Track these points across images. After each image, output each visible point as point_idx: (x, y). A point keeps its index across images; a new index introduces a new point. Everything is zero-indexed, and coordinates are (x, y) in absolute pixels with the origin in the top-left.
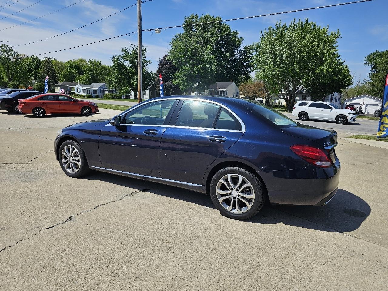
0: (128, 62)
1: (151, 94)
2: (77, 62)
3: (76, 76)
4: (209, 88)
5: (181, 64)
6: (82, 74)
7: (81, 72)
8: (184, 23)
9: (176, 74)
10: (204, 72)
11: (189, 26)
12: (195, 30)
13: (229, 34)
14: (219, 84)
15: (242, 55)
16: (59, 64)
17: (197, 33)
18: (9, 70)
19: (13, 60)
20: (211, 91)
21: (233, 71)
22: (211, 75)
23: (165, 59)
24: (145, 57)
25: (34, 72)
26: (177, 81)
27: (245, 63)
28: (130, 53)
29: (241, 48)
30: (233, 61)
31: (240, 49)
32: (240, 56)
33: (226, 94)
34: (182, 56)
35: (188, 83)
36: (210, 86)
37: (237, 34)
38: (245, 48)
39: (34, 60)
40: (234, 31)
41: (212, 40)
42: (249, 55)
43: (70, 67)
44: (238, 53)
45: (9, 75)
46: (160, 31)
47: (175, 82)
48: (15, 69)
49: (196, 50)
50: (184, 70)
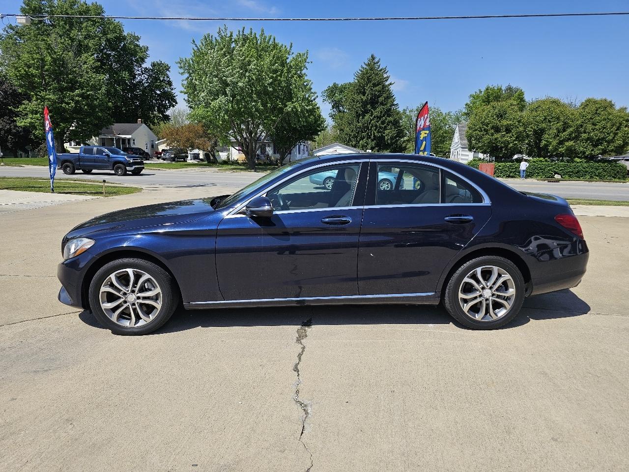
4: (100, 134)
5: (32, 86)
9: (23, 106)
10: (87, 105)
12: (51, 22)
13: (121, 38)
14: (116, 126)
15: (151, 76)
17: (57, 30)
20: (102, 139)
21: (137, 104)
22: (101, 111)
26: (29, 120)
27: (158, 92)
29: (147, 64)
30: (134, 87)
31: (144, 66)
32: (147, 79)
33: (134, 143)
34: (33, 71)
36: (101, 129)
37: (138, 39)
38: (154, 65)
40: (130, 33)
42: (164, 78)
44: (143, 74)
47: (21, 123)
49: (63, 62)
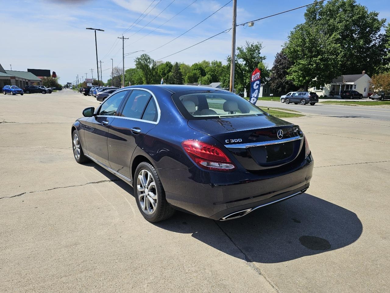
0: (242, 60)
1: (265, 92)
2: (200, 65)
3: (198, 78)
4: (332, 82)
5: (296, 57)
6: (205, 75)
7: (203, 73)
8: (306, 12)
9: (291, 69)
10: (323, 64)
11: (311, 14)
12: (319, 17)
13: (363, 17)
14: (345, 76)
15: (383, 40)
16: (186, 67)
18: (147, 75)
19: (151, 66)
20: (333, 85)
21: (368, 60)
23: (283, 53)
24: (260, 54)
25: (166, 76)
28: (245, 51)
30: (368, 49)
31: (379, 33)
32: (379, 42)
33: (355, 88)
34: (299, 48)
35: (304, 78)
36: (332, 79)
37: (376, 15)
38: (387, 31)
39: (168, 65)
40: (372, 12)
41: (339, 27)
43: (195, 70)
44: (377, 38)
45: (147, 80)
46: (253, 24)
48: (152, 74)
50: (300, 64)
